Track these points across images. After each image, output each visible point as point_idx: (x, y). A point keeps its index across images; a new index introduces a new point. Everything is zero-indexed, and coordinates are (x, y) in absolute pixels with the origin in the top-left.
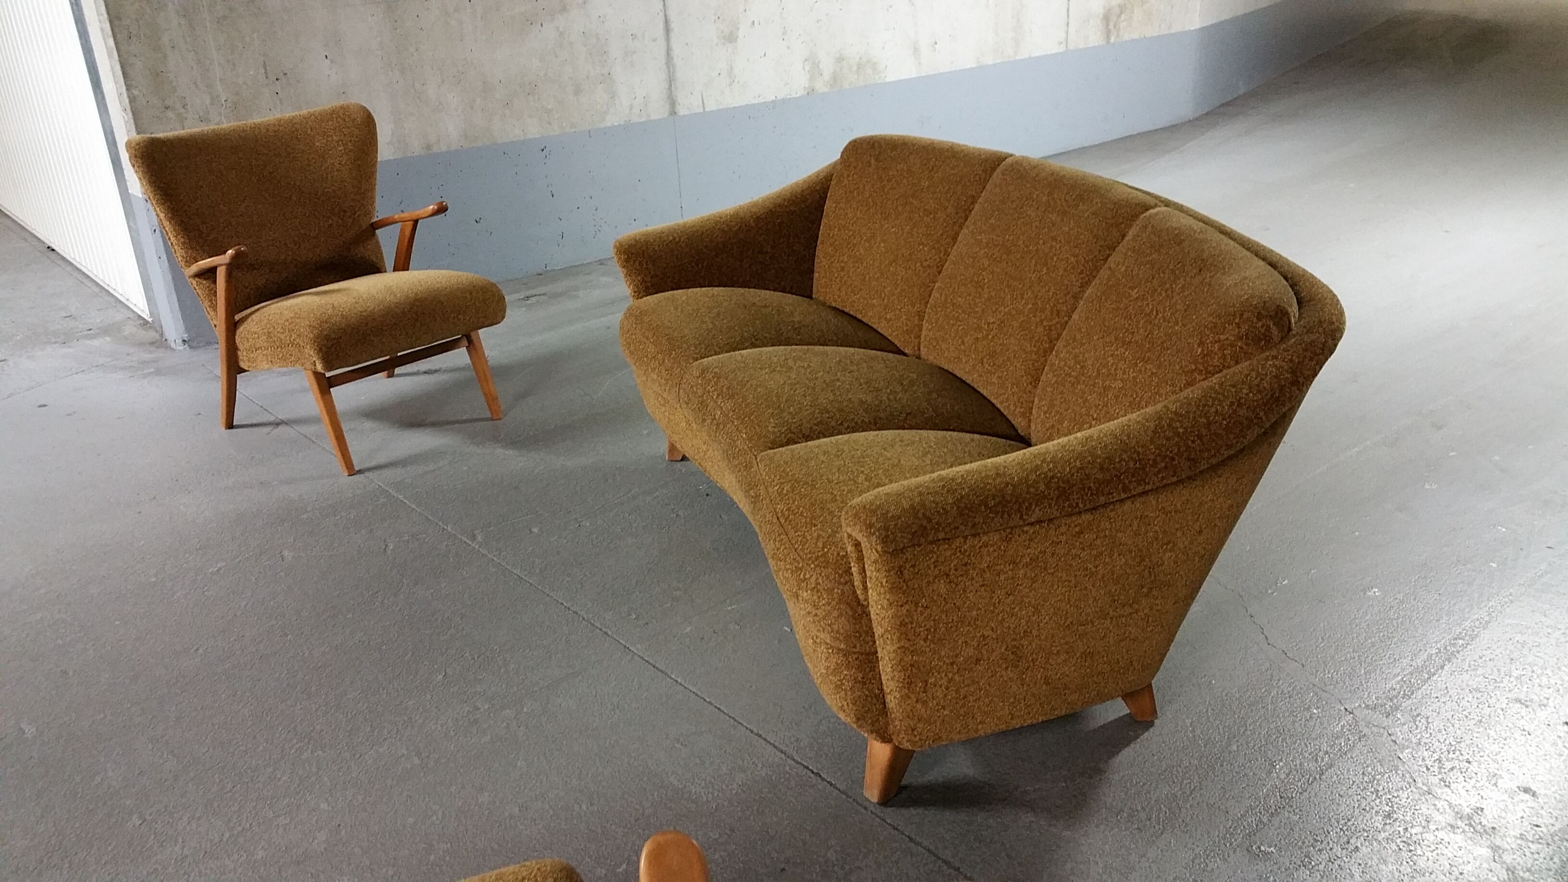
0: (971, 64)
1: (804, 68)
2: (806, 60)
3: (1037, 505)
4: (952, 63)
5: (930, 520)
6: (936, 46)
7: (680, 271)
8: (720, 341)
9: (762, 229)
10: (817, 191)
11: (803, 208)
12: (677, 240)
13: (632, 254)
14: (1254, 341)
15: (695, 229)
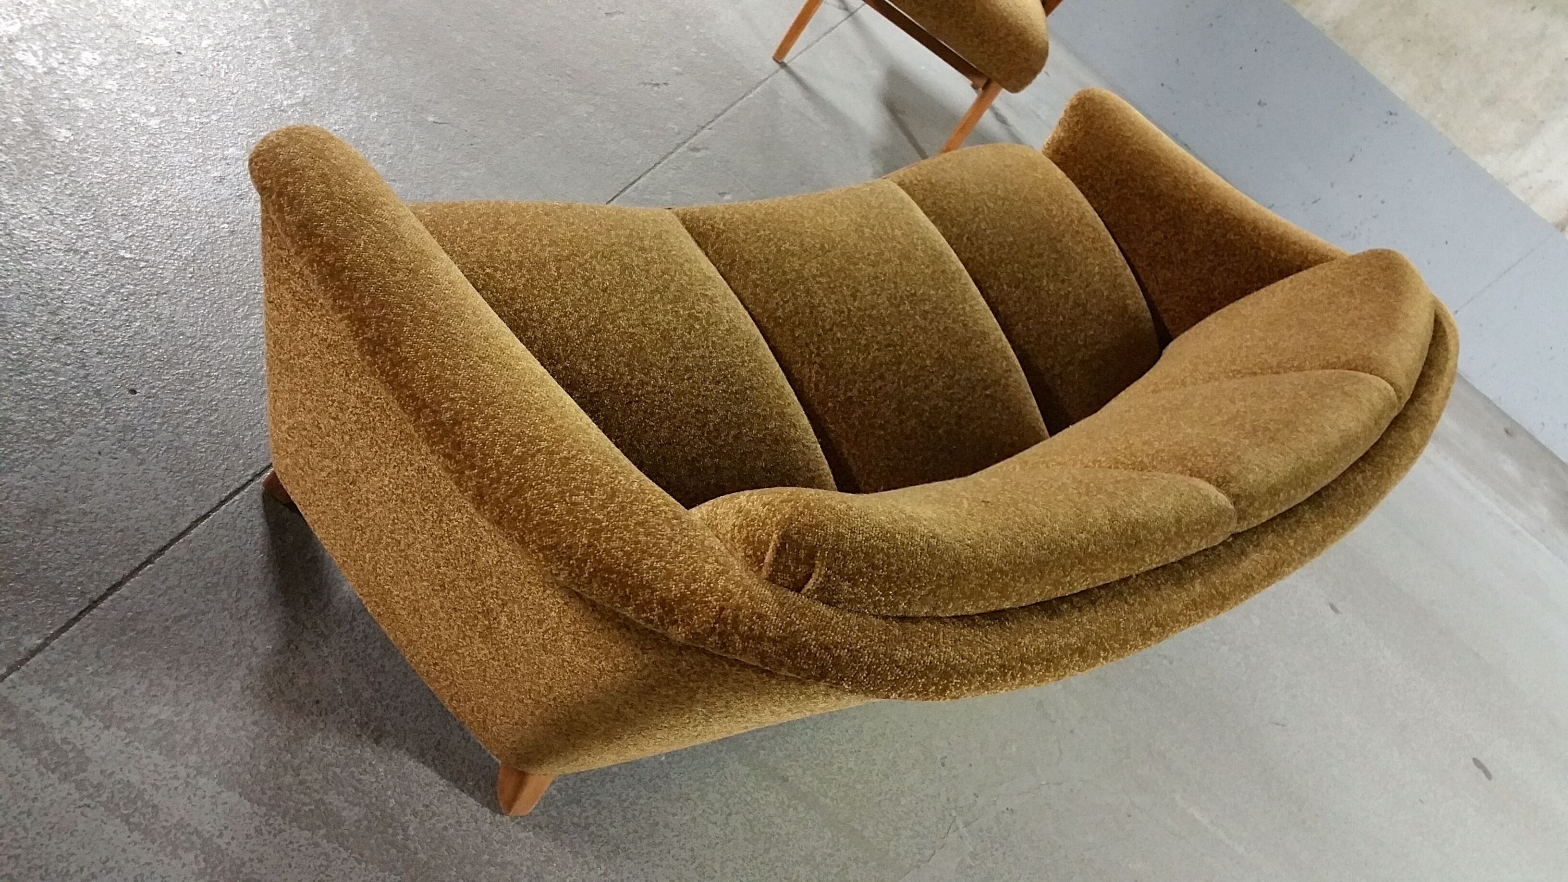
7: (1097, 170)
8: (945, 202)
9: (1208, 224)
10: (1306, 258)
11: (1270, 257)
12: (1130, 142)
13: (1083, 107)
14: (747, 537)
15: (1158, 153)
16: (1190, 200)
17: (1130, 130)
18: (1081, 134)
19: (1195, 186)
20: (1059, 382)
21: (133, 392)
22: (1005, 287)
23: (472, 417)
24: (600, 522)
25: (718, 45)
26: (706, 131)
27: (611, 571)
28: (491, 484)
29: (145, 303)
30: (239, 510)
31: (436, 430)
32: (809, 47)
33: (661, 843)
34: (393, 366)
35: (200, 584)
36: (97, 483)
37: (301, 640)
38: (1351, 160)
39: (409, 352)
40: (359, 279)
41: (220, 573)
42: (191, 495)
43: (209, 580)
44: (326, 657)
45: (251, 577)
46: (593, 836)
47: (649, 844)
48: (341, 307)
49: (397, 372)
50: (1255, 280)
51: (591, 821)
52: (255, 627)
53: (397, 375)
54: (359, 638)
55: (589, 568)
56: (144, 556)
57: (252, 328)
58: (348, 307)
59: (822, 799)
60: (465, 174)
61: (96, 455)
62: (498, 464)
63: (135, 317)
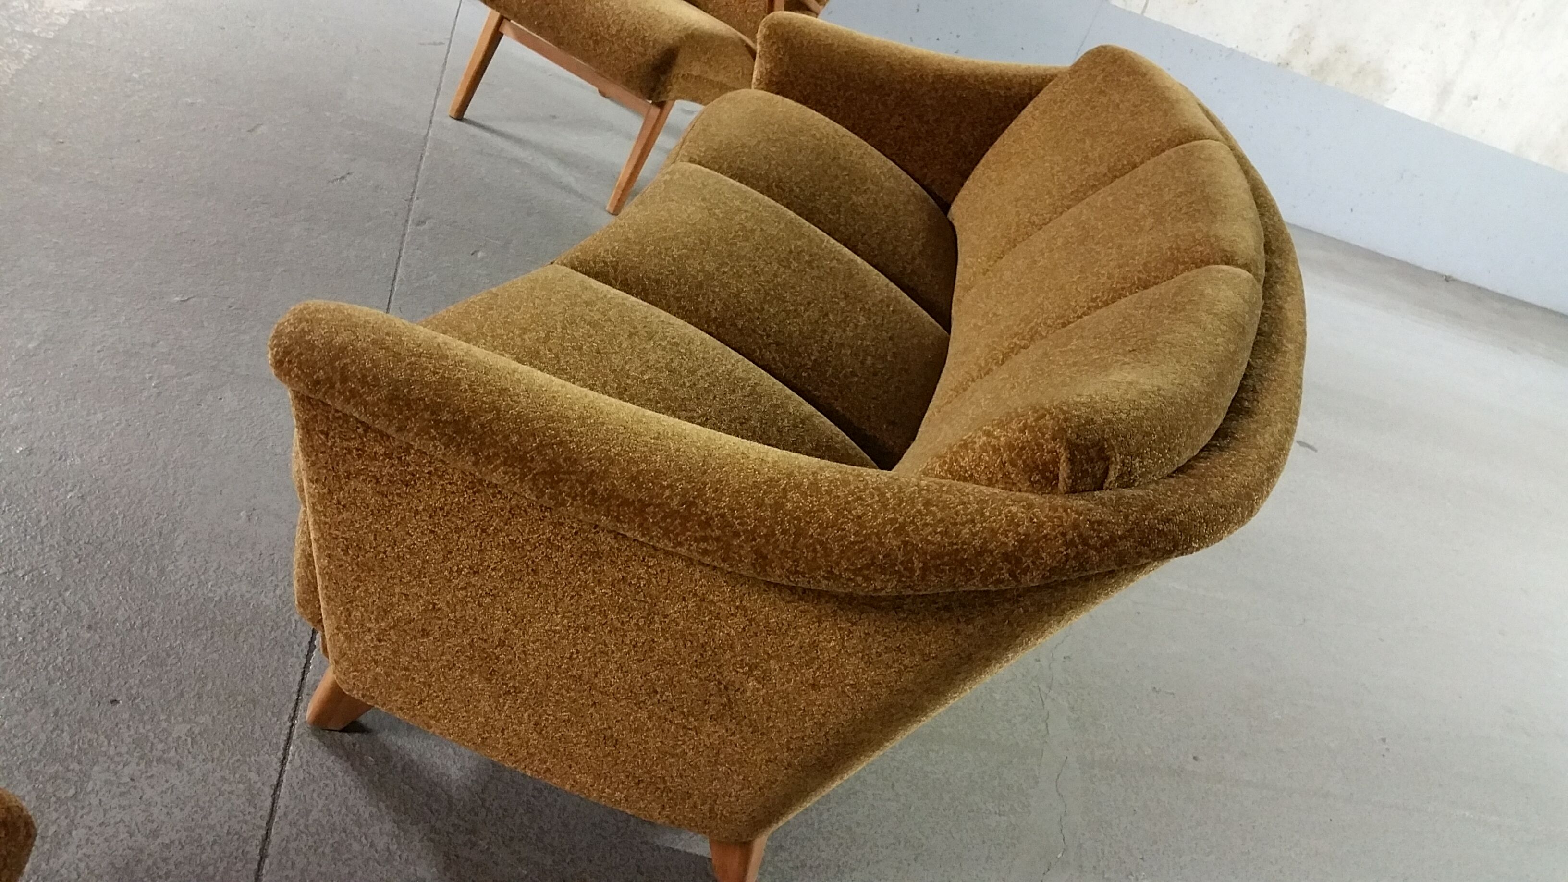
0: (1507, 145)
1: (1290, 34)
2: (1299, 27)
3: (505, 463)
4: (1483, 131)
5: (344, 380)
6: (1474, 102)
7: (816, 85)
8: (738, 162)
9: (937, 91)
10: (1031, 85)
11: (1001, 96)
12: (834, 48)
13: (776, 33)
14: (1026, 465)
15: (862, 47)
16: (910, 77)
17: (827, 37)
18: (786, 59)
19: (908, 63)
20: (916, 278)
21: (114, 702)
22: (830, 216)
23: (701, 492)
24: (895, 520)
25: (365, 119)
26: (415, 202)
27: (940, 556)
28: (768, 542)
29: (55, 609)
30: (304, 760)
31: (673, 522)
32: (438, 90)
33: (866, 842)
34: (584, 486)
35: (327, 850)
36: (155, 811)
37: (455, 848)
38: (918, 10)
39: (591, 465)
40: (490, 422)
41: (335, 829)
42: (250, 771)
43: (331, 841)
44: (488, 849)
45: (367, 816)
46: (814, 869)
47: (858, 849)
48: (488, 457)
49: (593, 488)
50: (997, 122)
51: (802, 857)
52: (407, 860)
53: (594, 492)
54: (501, 815)
55: (918, 565)
56: (255, 853)
57: (176, 581)
58: (496, 455)
59: (944, 730)
60: (247, 338)
61: (132, 784)
62: (761, 520)
63: (56, 629)
